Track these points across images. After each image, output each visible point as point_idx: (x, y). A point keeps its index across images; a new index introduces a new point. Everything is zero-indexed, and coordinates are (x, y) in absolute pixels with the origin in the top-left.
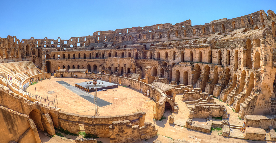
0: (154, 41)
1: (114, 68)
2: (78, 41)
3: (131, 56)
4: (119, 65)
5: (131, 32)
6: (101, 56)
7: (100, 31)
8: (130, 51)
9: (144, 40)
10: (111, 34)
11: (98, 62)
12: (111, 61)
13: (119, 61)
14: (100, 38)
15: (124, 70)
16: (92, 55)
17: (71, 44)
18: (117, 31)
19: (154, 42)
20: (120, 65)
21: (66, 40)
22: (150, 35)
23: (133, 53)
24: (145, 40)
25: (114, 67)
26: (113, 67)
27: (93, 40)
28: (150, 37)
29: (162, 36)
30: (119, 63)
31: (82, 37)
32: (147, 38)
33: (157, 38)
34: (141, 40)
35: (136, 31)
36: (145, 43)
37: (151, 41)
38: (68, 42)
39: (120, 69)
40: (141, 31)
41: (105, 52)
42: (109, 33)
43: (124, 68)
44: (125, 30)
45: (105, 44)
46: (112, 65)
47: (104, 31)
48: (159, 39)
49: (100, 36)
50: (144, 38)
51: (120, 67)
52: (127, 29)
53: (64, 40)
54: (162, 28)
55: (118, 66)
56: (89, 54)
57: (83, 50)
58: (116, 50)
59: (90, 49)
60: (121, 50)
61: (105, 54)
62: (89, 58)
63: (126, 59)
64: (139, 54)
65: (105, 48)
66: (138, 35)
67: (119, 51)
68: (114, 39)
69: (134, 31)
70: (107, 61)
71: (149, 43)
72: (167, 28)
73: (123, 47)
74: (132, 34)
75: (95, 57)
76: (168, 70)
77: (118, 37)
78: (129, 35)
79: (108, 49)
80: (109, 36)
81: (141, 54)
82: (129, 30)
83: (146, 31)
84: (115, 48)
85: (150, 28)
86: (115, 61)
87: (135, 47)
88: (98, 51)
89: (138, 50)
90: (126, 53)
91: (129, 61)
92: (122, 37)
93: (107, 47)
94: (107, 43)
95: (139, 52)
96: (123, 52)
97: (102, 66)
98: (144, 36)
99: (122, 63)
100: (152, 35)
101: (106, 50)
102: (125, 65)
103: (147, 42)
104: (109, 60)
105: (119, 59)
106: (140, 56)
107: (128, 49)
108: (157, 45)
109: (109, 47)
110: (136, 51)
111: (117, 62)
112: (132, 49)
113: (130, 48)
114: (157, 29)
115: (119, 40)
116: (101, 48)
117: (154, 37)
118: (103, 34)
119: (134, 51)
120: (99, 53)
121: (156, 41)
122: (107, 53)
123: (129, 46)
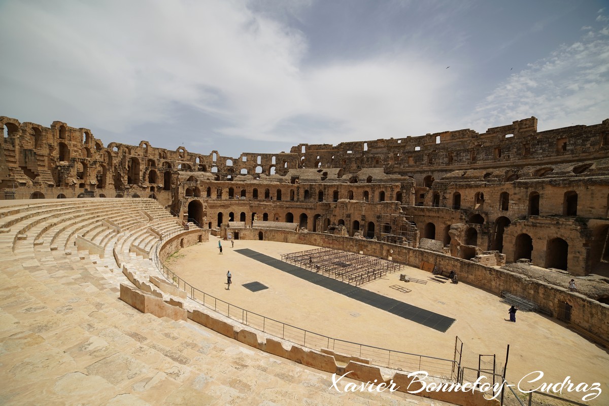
0: (433, 168)
1: (352, 224)
2: (259, 162)
3: (386, 198)
4: (364, 216)
5: (374, 151)
6: (317, 197)
7: (306, 145)
8: (384, 190)
9: (409, 166)
10: (329, 152)
11: (311, 209)
12: (345, 208)
13: (364, 208)
14: (306, 159)
15: (376, 228)
16: (295, 193)
17: (244, 168)
18: (342, 147)
19: (433, 171)
20: (366, 217)
21: (231, 159)
22: (423, 156)
23: (390, 193)
24: (411, 167)
25: (352, 221)
26: (350, 220)
27: (293, 163)
28: (423, 160)
29: (455, 158)
30: (363, 213)
31: (266, 155)
32: (415, 162)
33: (442, 163)
34: (402, 167)
35: (384, 147)
36: (411, 172)
37: (425, 168)
38: (235, 161)
39: (367, 224)
40: (399, 146)
41: (325, 189)
42: (326, 150)
43: (376, 224)
44: (361, 144)
45: (322, 173)
46: (349, 216)
47: (315, 145)
48: (448, 164)
49: (305, 155)
50: (408, 163)
51: (367, 220)
52: (365, 142)
53: (225, 159)
54: (449, 141)
55: (363, 220)
56: (289, 191)
57: (275, 183)
58: (351, 186)
59: (290, 181)
60: (363, 187)
61: (326, 193)
62: (289, 199)
63: (382, 206)
64: (404, 195)
65: (324, 180)
66: (391, 155)
67: (357, 187)
68: (341, 162)
69: (381, 147)
70: (335, 209)
71: (421, 172)
72: (461, 140)
73: (364, 181)
74: (377, 154)
75: (303, 199)
76: (486, 231)
77: (350, 159)
78: (371, 156)
79: (333, 184)
80: (325, 155)
81: (409, 195)
82: (370, 144)
83: (408, 148)
84: (348, 180)
85: (419, 140)
86: (354, 208)
87: (394, 180)
88: (309, 187)
89: (403, 187)
90: (373, 193)
91: (388, 210)
92: (357, 159)
93: (327, 178)
94: (325, 170)
95: (404, 191)
96: (367, 189)
97: (322, 217)
98: (409, 157)
99: (373, 213)
100: (428, 156)
101: (328, 184)
102: (379, 217)
103: (416, 170)
104: (340, 206)
105: (365, 205)
106: (408, 200)
107: (379, 185)
108: (450, 178)
109: (333, 180)
110: (398, 190)
111: (360, 211)
112: (388, 184)
113: (383, 183)
114: (434, 143)
115: (352, 165)
116: (315, 181)
117: (433, 160)
118: (311, 151)
119: (393, 188)
120: (312, 189)
121: (439, 168)
122: (331, 191)
123: (379, 178)
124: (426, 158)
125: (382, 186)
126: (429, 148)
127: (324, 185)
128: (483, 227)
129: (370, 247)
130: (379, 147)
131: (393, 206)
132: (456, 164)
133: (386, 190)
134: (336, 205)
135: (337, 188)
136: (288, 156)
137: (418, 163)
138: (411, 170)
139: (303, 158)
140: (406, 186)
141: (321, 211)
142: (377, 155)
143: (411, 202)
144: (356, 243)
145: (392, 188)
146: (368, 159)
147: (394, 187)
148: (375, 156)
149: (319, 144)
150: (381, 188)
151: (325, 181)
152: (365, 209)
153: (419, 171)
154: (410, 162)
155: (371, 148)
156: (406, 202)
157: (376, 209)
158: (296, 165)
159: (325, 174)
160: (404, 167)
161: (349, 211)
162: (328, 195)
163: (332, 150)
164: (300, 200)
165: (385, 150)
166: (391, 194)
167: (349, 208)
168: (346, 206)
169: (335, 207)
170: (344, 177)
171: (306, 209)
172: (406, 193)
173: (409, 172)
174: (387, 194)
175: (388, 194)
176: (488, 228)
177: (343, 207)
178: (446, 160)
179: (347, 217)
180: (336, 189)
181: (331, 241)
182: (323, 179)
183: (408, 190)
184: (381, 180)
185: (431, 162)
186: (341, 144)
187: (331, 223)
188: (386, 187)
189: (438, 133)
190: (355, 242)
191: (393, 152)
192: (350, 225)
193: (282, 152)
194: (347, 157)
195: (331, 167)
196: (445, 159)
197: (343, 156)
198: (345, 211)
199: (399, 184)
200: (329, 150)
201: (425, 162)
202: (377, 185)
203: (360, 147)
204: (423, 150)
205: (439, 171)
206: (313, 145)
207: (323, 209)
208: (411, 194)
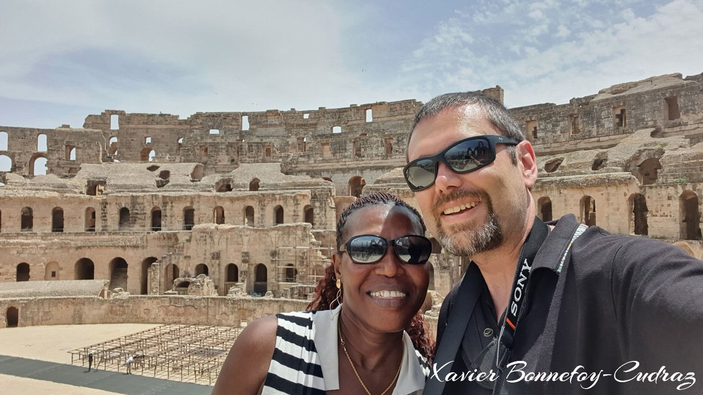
0: (362, 164)
1: (223, 270)
3: (285, 218)
4: (246, 254)
5: (261, 131)
6: (148, 222)
7: (121, 114)
8: (281, 203)
9: (324, 160)
10: (172, 130)
11: (136, 247)
12: (209, 240)
14: (121, 142)
15: (271, 275)
16: (98, 215)
18: (199, 121)
19: (362, 169)
20: (251, 254)
22: (345, 142)
23: (292, 209)
24: (327, 161)
25: (224, 264)
26: (219, 265)
27: (90, 151)
28: (346, 150)
29: (395, 147)
30: (245, 249)
31: (23, 130)
32: (334, 154)
33: (376, 155)
34: (312, 161)
35: (280, 125)
36: (328, 171)
37: (351, 164)
39: (253, 269)
40: (305, 125)
41: (165, 204)
42: (165, 127)
43: (269, 267)
44: (236, 117)
45: (157, 172)
46: (217, 256)
47: (142, 115)
48: (385, 157)
49: (118, 134)
50: (322, 155)
51: (252, 262)
52: (244, 114)
54: (385, 119)
55: (244, 261)
56: (83, 211)
57: (48, 194)
58: (220, 198)
59: (84, 190)
60: (243, 198)
61: (168, 213)
62: (82, 228)
63: (280, 232)
64: (316, 211)
65: (163, 186)
66: (293, 140)
67: (232, 200)
68: (198, 152)
69: (275, 125)
70: (187, 244)
71: (344, 171)
72: (404, 117)
73: (244, 187)
74: (268, 137)
75: (117, 227)
76: (447, 265)
77: (215, 145)
78: (257, 140)
79: (183, 194)
80: (163, 137)
81: (325, 211)
82: (255, 118)
83: (321, 129)
84: (213, 187)
85: (339, 115)
86: (227, 239)
87: (299, 186)
88: (129, 201)
89: (314, 197)
90: (262, 209)
91: (290, 239)
92: (230, 145)
93: (168, 182)
94: (163, 167)
95: (317, 204)
96: (251, 203)
97: (160, 262)
98: (323, 144)
99: (263, 246)
100: (354, 142)
101: (172, 194)
102: (274, 254)
103: (335, 167)
104: (198, 237)
105: (248, 232)
106: (323, 219)
107: (273, 195)
108: (389, 181)
109: (182, 186)
110: (307, 202)
111: (239, 244)
112: (288, 193)
113: (279, 192)
114: (364, 121)
115: (219, 158)
116: (143, 188)
117: (363, 150)
118: (133, 126)
119: (297, 200)
120: (137, 207)
121: (373, 163)
122: (178, 210)
123: (272, 182)
124: (350, 146)
125: (277, 197)
126: (355, 130)
127: (164, 197)
128: (441, 258)
129: (260, 311)
130: (271, 125)
131: (299, 233)
132: (397, 157)
133: (286, 203)
134: (191, 237)
135: (192, 203)
136: (77, 134)
137: (338, 155)
138: (326, 168)
139: (114, 140)
140: (320, 195)
141: (159, 249)
142: (268, 140)
143: (328, 223)
144: (233, 308)
145: (295, 199)
146: (250, 146)
147: (298, 197)
148: (264, 141)
149: (150, 113)
150: (276, 200)
151: (165, 188)
152: (249, 240)
153: (341, 169)
154: (325, 153)
155: (255, 127)
156: (320, 224)
157: (268, 239)
158: (97, 155)
159: (165, 175)
160: (315, 163)
161: (216, 246)
162: (171, 216)
163: (178, 127)
164: (110, 229)
165: (281, 130)
166: (294, 211)
167: (216, 240)
168: (211, 237)
169: (189, 241)
170: (205, 180)
171: (124, 247)
172: (320, 207)
173: (324, 171)
174: (288, 211)
175: (290, 211)
176: (448, 259)
177: (205, 240)
178: (382, 150)
179: (213, 258)
180: (188, 204)
181: (181, 310)
182: (160, 185)
183: (323, 202)
184: (275, 187)
185: (358, 155)
186: (197, 116)
187: (181, 273)
188: (285, 198)
189: (368, 105)
190: (230, 305)
191: (296, 135)
192: (220, 273)
193: (64, 126)
194: (209, 141)
195: (178, 160)
196: (380, 149)
197: (202, 138)
198: (208, 247)
199: (307, 192)
200: (171, 126)
201: (349, 153)
202: (268, 195)
203: (234, 123)
204: (345, 133)
205: (372, 168)
206: (137, 115)
207: (163, 247)
208: (328, 209)
